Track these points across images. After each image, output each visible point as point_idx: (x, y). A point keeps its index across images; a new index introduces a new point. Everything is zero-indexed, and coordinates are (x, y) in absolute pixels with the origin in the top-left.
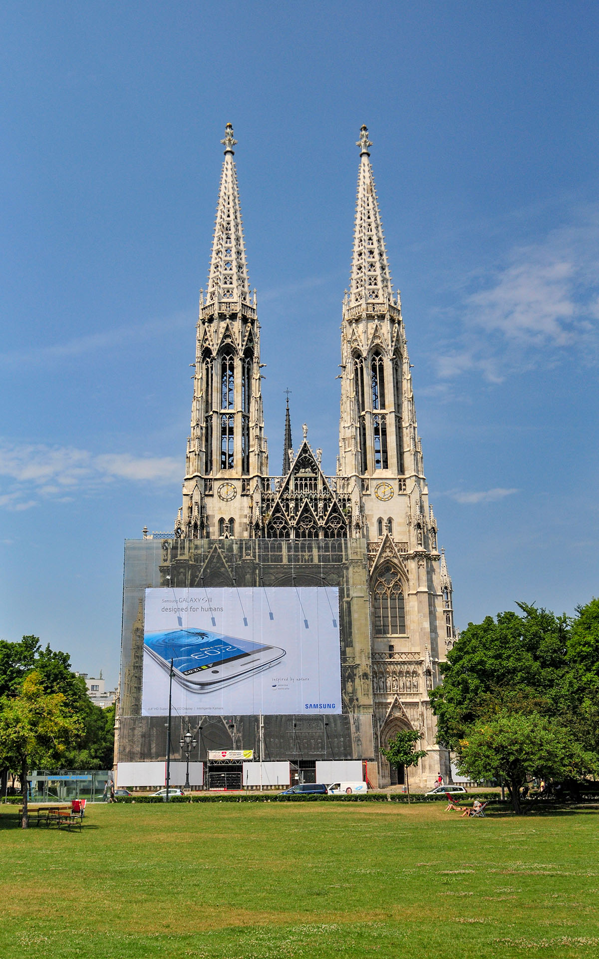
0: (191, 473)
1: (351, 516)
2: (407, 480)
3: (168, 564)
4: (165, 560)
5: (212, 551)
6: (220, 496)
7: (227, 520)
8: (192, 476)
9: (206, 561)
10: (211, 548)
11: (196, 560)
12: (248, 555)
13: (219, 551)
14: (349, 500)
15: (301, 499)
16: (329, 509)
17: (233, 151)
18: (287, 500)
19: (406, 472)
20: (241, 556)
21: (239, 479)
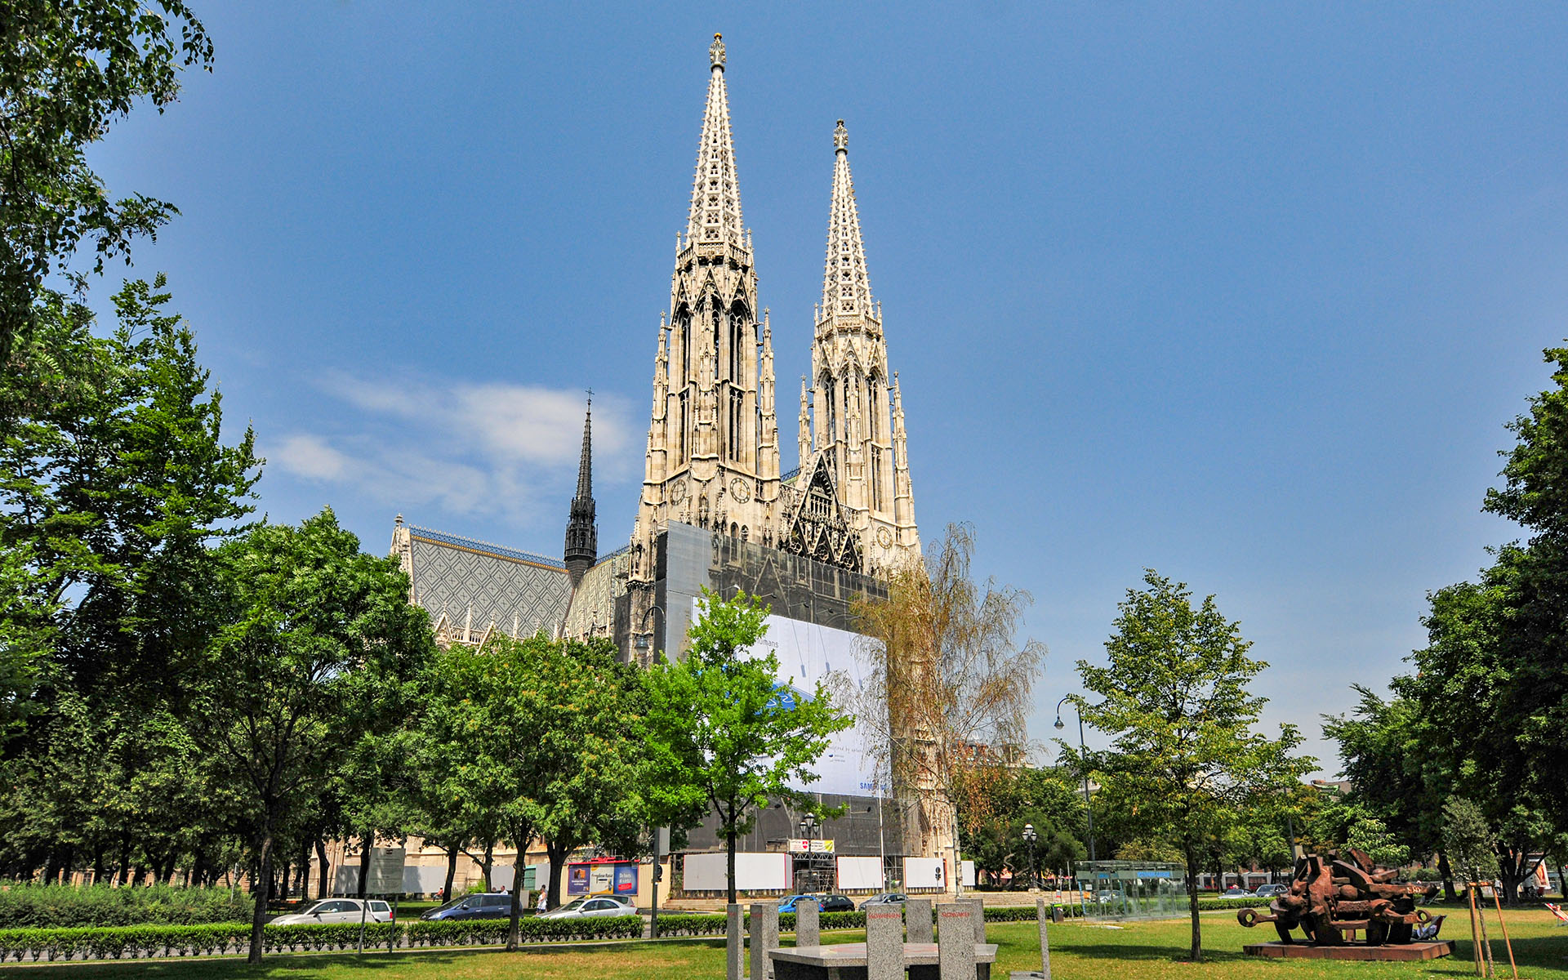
0: (702, 452)
1: (861, 557)
2: (903, 531)
3: (717, 568)
4: (716, 563)
5: (765, 562)
6: (733, 494)
7: (740, 528)
8: (707, 457)
9: (760, 575)
10: (765, 559)
11: (749, 571)
12: (802, 578)
13: (773, 565)
14: (858, 538)
15: (818, 523)
16: (844, 543)
17: (723, 65)
18: (804, 520)
19: (902, 521)
20: (795, 579)
21: (753, 478)
